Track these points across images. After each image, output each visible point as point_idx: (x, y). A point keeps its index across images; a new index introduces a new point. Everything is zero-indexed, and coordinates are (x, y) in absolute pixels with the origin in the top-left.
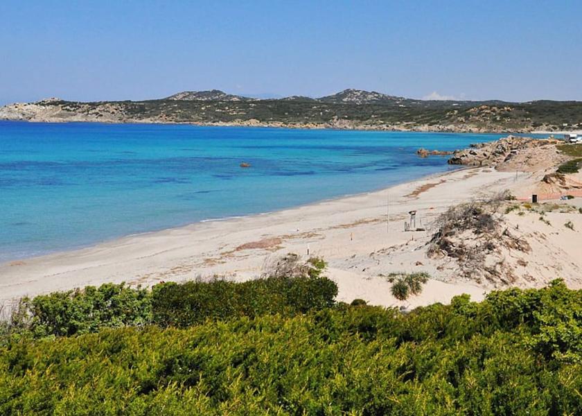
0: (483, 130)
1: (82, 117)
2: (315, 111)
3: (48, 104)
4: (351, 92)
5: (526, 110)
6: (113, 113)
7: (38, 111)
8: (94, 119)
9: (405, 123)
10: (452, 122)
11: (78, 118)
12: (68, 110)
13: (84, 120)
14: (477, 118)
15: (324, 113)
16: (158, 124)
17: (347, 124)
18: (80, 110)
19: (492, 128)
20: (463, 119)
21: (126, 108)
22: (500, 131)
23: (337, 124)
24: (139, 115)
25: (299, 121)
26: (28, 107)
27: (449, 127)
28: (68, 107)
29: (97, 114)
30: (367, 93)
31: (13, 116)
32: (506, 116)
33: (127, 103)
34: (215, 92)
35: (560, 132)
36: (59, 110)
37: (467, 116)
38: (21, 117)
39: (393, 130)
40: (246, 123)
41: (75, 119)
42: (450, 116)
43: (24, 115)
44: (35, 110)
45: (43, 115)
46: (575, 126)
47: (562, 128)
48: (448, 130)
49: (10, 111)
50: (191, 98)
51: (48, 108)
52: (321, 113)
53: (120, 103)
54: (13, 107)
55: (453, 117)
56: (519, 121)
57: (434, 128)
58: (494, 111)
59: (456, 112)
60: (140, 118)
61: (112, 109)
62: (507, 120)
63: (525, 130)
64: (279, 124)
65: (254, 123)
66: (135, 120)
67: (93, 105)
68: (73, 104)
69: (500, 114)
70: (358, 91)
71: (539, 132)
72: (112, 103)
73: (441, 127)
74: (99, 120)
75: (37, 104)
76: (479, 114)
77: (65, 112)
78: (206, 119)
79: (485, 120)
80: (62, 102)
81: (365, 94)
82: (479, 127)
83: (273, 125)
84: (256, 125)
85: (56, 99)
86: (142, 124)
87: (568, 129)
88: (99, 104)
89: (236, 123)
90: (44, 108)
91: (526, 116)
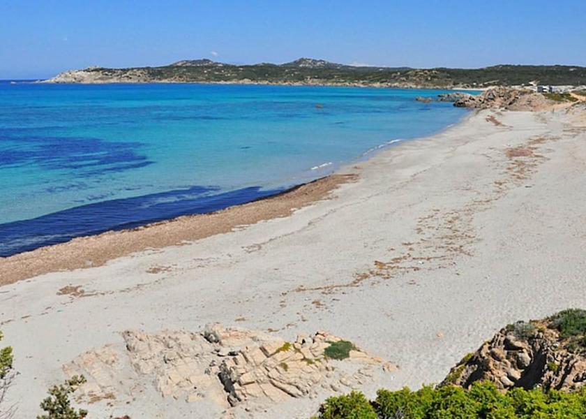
0: (419, 87)
1: (117, 80)
2: (287, 73)
3: (92, 71)
4: (305, 60)
5: (448, 73)
6: (139, 76)
7: (86, 76)
8: (127, 81)
9: (361, 82)
10: (396, 81)
11: (115, 80)
12: (106, 75)
13: (118, 81)
14: (414, 78)
15: (294, 74)
16: (174, 83)
17: (317, 82)
18: (115, 74)
19: (425, 85)
20: (404, 79)
21: (149, 73)
22: (431, 87)
23: (310, 82)
24: (159, 77)
25: (280, 80)
26: (79, 73)
27: (396, 84)
28: (106, 73)
29: (128, 77)
30: (316, 61)
31: (69, 80)
32: (434, 77)
33: (148, 68)
34: (205, 60)
35: (472, 89)
36: (100, 75)
37: (407, 77)
38: (74, 80)
39: (355, 86)
40: (241, 82)
41: (112, 81)
42: (395, 76)
43: (75, 79)
44: (83, 75)
45: (88, 78)
46: (481, 85)
47: (473, 86)
48: (395, 87)
49: (66, 76)
50: (189, 64)
51: (92, 73)
52: (292, 75)
53: (144, 69)
54: (68, 74)
55: (397, 78)
56: (443, 81)
57: (384, 85)
58: (426, 73)
59: (399, 73)
60: (160, 79)
61: (138, 73)
62: (435, 80)
63: (448, 87)
64: (266, 82)
65: (247, 81)
66: (156, 81)
67: (125, 71)
68: (110, 70)
69: (430, 75)
70: (309, 59)
71: (457, 89)
72: (139, 69)
73: (389, 84)
74: (130, 81)
75: (84, 71)
76: (415, 75)
77: (104, 76)
78: (208, 79)
79: (420, 80)
80: (102, 69)
81: (315, 62)
82: (417, 85)
83: (261, 83)
84: (248, 83)
85: (98, 67)
86: (162, 83)
87: (477, 87)
88: (128, 70)
89: (234, 82)
90: (89, 73)
91: (448, 77)
